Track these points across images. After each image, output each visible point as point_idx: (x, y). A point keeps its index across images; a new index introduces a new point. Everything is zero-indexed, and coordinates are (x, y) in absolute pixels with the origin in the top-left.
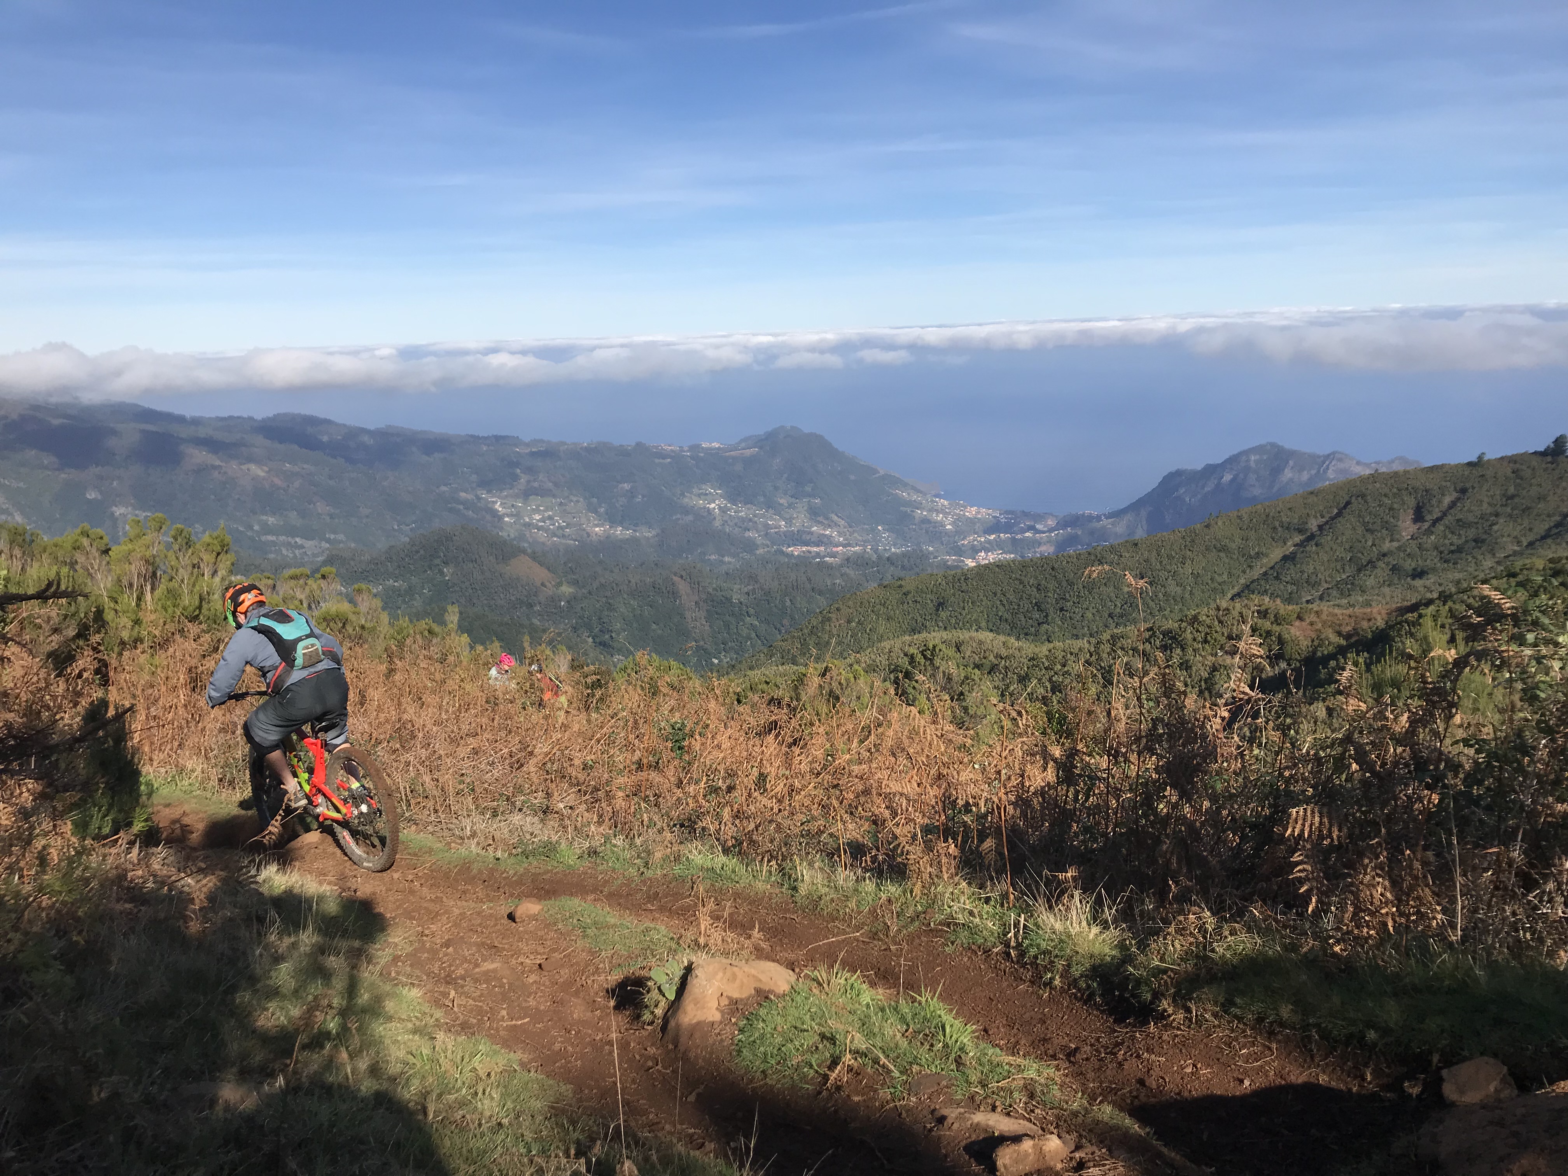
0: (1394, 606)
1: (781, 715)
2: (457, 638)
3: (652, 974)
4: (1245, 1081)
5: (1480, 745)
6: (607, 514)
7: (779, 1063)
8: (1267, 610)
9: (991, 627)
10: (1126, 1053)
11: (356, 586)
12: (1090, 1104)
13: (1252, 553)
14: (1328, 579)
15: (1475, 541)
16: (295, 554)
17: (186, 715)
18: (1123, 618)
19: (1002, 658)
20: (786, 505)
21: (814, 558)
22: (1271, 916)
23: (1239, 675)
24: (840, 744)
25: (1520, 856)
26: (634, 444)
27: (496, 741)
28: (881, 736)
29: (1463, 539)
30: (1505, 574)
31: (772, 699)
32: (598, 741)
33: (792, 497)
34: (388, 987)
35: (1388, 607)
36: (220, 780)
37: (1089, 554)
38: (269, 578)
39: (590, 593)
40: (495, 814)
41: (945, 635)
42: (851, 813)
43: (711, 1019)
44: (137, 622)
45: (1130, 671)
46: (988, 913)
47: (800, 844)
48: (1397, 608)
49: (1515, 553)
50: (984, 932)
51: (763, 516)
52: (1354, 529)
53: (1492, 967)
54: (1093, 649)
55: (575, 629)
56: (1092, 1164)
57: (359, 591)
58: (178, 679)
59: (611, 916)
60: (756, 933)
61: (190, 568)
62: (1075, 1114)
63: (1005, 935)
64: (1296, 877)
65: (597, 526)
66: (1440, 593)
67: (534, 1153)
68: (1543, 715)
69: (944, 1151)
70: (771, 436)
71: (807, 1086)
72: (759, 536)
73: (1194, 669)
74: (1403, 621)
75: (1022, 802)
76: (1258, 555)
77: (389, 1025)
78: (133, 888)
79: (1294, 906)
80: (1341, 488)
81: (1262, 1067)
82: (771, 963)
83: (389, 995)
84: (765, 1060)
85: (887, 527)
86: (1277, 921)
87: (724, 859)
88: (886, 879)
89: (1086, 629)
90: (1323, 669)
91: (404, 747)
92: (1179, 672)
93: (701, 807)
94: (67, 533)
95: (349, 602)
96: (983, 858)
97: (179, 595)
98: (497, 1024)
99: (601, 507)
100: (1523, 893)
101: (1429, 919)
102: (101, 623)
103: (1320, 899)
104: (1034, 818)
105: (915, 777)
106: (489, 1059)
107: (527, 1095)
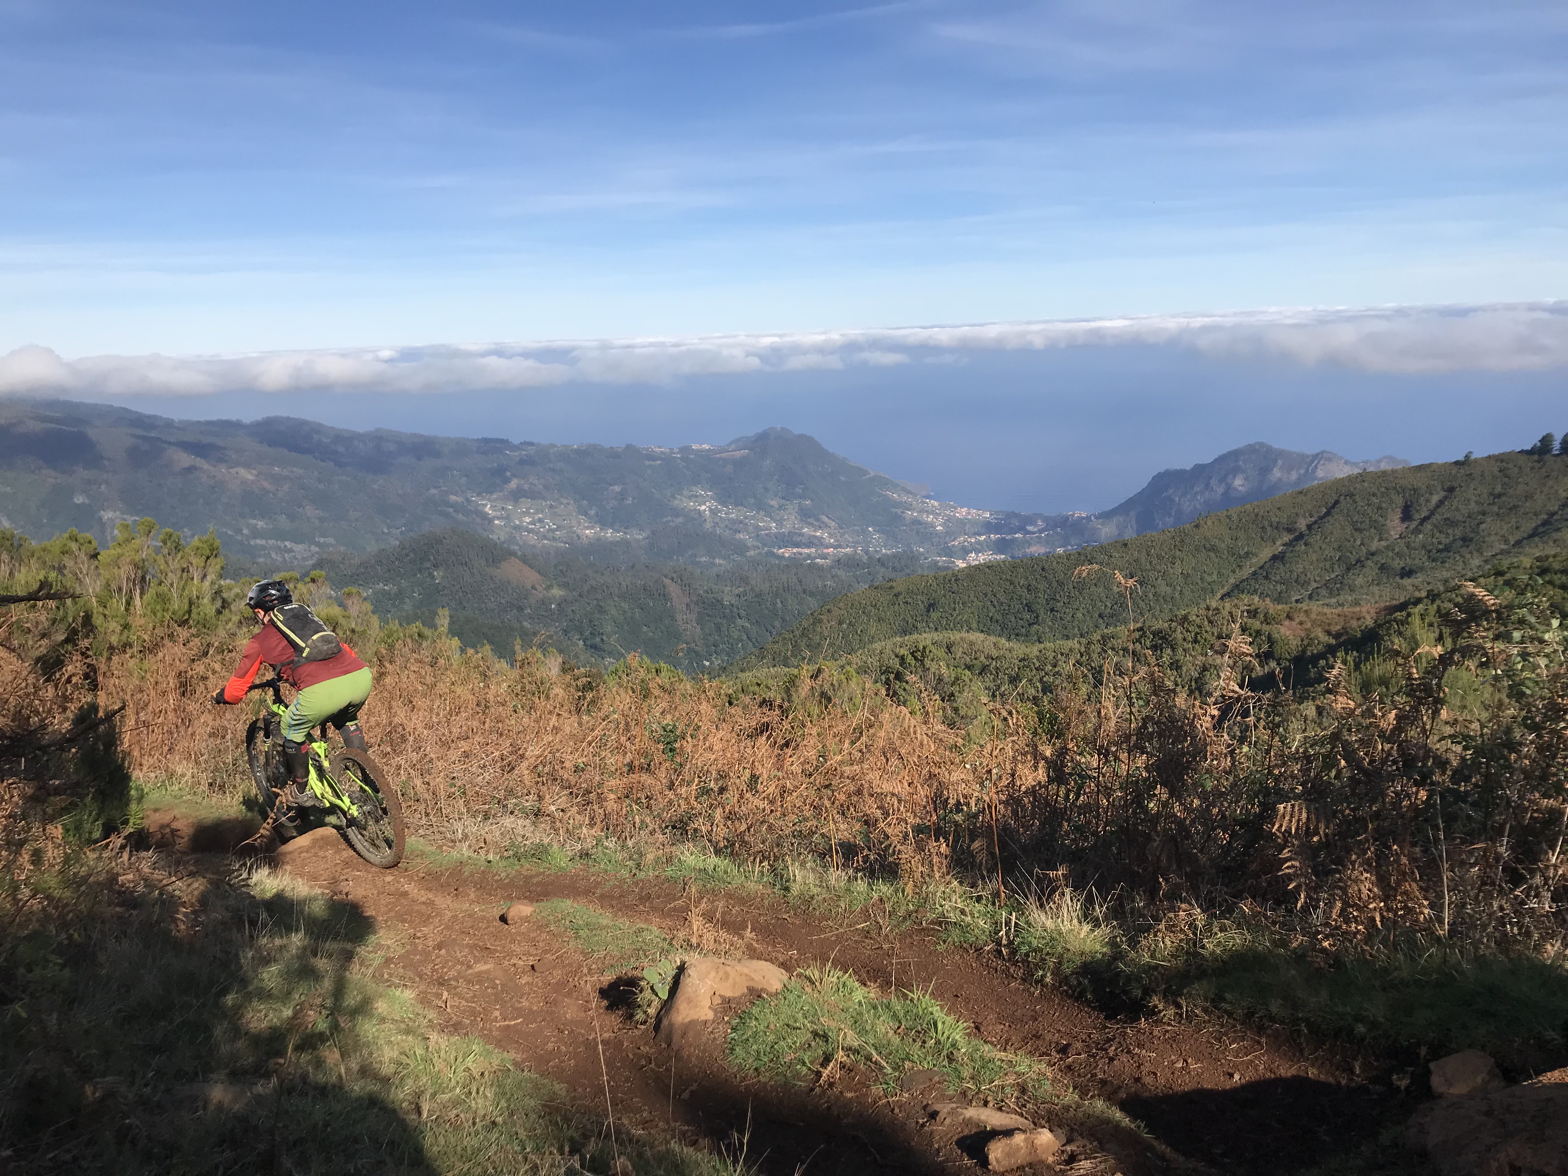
0: (1383, 605)
1: (773, 717)
2: (448, 641)
3: (645, 973)
4: (1235, 1076)
5: (1464, 738)
6: (597, 516)
7: (771, 1061)
8: (1256, 609)
9: (981, 628)
10: (1116, 1049)
11: (347, 590)
12: (1081, 1099)
13: (1242, 553)
14: (1318, 579)
15: (1464, 539)
16: (284, 558)
17: (175, 719)
18: (1113, 617)
19: (993, 659)
20: (777, 506)
21: (805, 559)
22: (1260, 912)
23: (1228, 673)
24: (832, 744)
25: (1507, 850)
26: (624, 446)
27: (487, 744)
28: (872, 737)
29: (1451, 538)
30: (1492, 572)
31: (764, 701)
32: (590, 744)
33: (783, 498)
34: (382, 987)
35: (1377, 605)
36: (211, 785)
37: (1079, 554)
39: (581, 596)
40: (486, 817)
41: (936, 636)
42: (843, 814)
43: (704, 1018)
44: (126, 627)
45: (1120, 671)
46: (979, 912)
47: (792, 844)
48: (1386, 607)
49: (1502, 552)
50: (976, 930)
51: (753, 517)
52: (1343, 529)
53: (1480, 961)
54: (1083, 650)
55: (565, 632)
56: (1083, 1157)
57: (349, 595)
58: (169, 683)
59: (603, 917)
60: (748, 934)
61: (179, 573)
62: (1067, 1108)
63: (997, 933)
64: (1285, 874)
65: (588, 528)
66: (1428, 591)
67: (528, 1150)
68: (1529, 711)
69: (936, 1146)
70: (763, 437)
71: (800, 1083)
72: (750, 538)
73: (1184, 669)
74: (1391, 620)
75: (1013, 801)
76: (1248, 555)
77: (383, 1026)
78: (124, 892)
79: (1283, 902)
80: (1330, 488)
81: (1251, 1061)
82: (763, 963)
83: (381, 996)
84: (758, 1058)
85: (877, 528)
86: (1266, 918)
87: (716, 860)
88: (878, 880)
89: (1076, 630)
90: (1313, 668)
91: (395, 751)
92: (1169, 671)
93: (692, 809)
94: (55, 538)
95: (340, 605)
96: (974, 857)
97: (169, 599)
98: (490, 1024)
99: (591, 509)
100: (1509, 888)
101: (1417, 914)
102: (90, 628)
103: (1308, 895)
104: (1025, 817)
105: (907, 777)
106: (482, 1058)
107: (520, 1094)
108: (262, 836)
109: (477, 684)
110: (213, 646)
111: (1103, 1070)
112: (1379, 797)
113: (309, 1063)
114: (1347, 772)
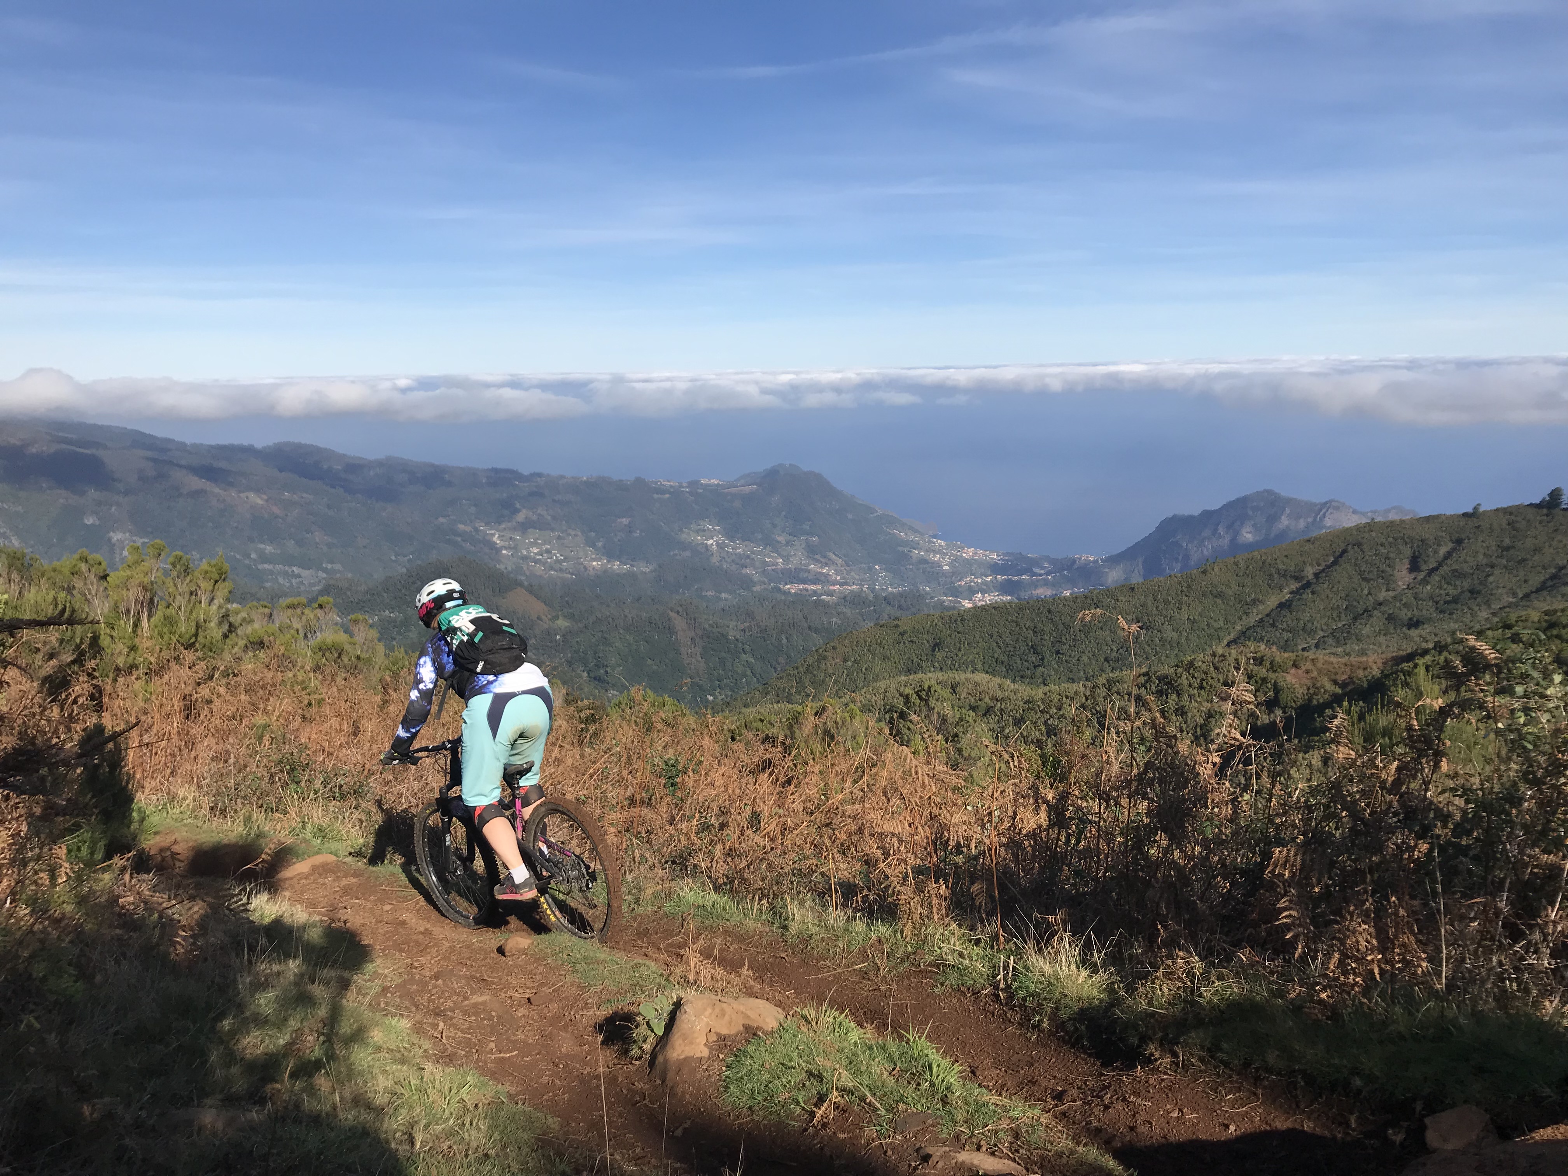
0: (1390, 655)
1: (775, 753)
3: (641, 1009)
4: (1231, 1127)
5: (1466, 792)
6: (604, 548)
7: (765, 1100)
8: (1263, 657)
9: (986, 668)
10: (1112, 1097)
11: (353, 617)
12: (1075, 1145)
13: (1249, 600)
14: (1325, 627)
15: (1472, 591)
16: (292, 584)
17: (179, 742)
18: (1119, 662)
19: (997, 700)
20: (783, 542)
21: (811, 596)
22: (1258, 962)
23: (1230, 721)
24: (834, 783)
25: (1506, 905)
26: (634, 479)
28: (874, 777)
29: (1459, 590)
30: (1500, 625)
31: (767, 737)
32: (591, 776)
33: (790, 534)
34: (378, 1016)
35: (1384, 656)
36: (212, 809)
37: (1086, 597)
38: (265, 607)
39: (586, 627)
41: (940, 676)
42: (844, 853)
43: (699, 1055)
44: (133, 648)
45: (1124, 714)
46: (977, 954)
47: (792, 883)
48: (1393, 657)
49: (1510, 605)
50: (974, 974)
51: (760, 553)
52: (1351, 578)
53: (1477, 1016)
54: (1088, 693)
55: (570, 663)
57: (356, 621)
58: (173, 706)
59: (602, 952)
60: (745, 971)
61: (187, 596)
62: (1060, 1155)
63: (994, 977)
64: (1283, 923)
65: (594, 560)
66: (1436, 642)
68: (1530, 766)
70: (771, 473)
71: (793, 1123)
72: (756, 573)
73: (1190, 715)
74: (1398, 671)
75: (1014, 845)
76: (1254, 602)
77: (378, 1055)
78: (125, 914)
79: (1283, 952)
80: (1338, 536)
81: (1247, 1112)
82: (758, 1001)
83: (377, 1025)
84: (752, 1097)
85: (884, 566)
86: (1265, 968)
87: (715, 896)
88: (877, 920)
89: (1082, 673)
90: (1319, 717)
91: (397, 779)
92: (1174, 718)
93: (693, 844)
94: (65, 558)
95: (345, 632)
96: (973, 899)
97: (176, 622)
98: (486, 1056)
99: (599, 541)
100: (1509, 943)
101: (1415, 967)
102: (97, 649)
103: (1307, 945)
104: (1025, 861)
105: (908, 818)
106: (476, 1090)
107: (514, 1127)
108: (263, 861)
110: (218, 669)
111: (1098, 1117)
112: (1379, 848)
113: (303, 1090)
114: (1348, 823)
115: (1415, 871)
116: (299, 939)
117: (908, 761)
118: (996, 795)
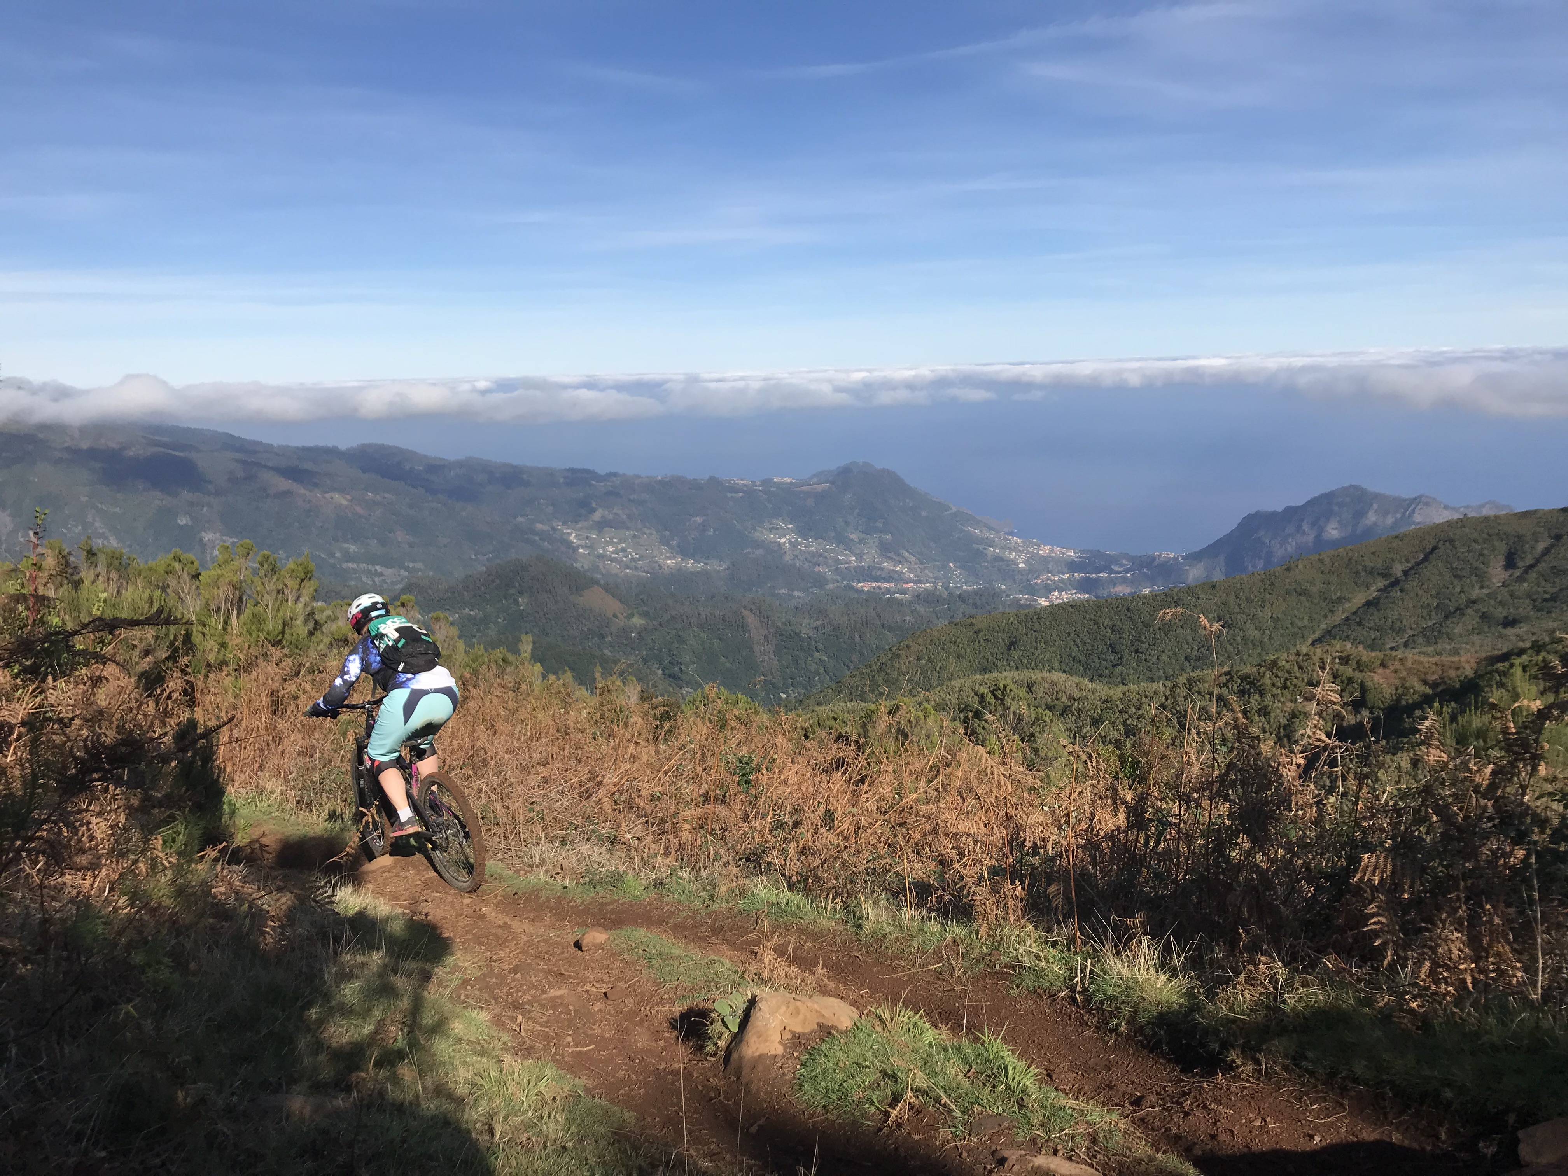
0: (1484, 655)
1: (849, 752)
2: (531, 667)
3: (716, 1005)
4: (1316, 1137)
6: (678, 546)
7: (840, 1099)
8: (1349, 656)
9: (1064, 668)
10: (1192, 1103)
11: (434, 614)
12: (1154, 1152)
13: (1334, 597)
14: (1414, 626)
16: (374, 582)
17: (267, 737)
18: (1200, 660)
19: (1075, 700)
20: (856, 540)
21: (884, 594)
22: (1344, 969)
23: (1315, 722)
24: (908, 782)
26: (707, 478)
27: (566, 771)
28: (949, 776)
29: (1558, 587)
31: (841, 736)
32: (666, 773)
33: (863, 532)
34: (459, 1008)
35: (1478, 655)
36: (298, 802)
37: (1166, 595)
39: (660, 625)
40: (563, 843)
41: (1016, 675)
42: (918, 853)
43: (773, 1053)
44: (223, 645)
45: (1205, 715)
46: (1054, 957)
47: (866, 882)
48: (1487, 657)
50: (1050, 976)
51: (833, 551)
52: (1441, 574)
54: (1168, 693)
55: (645, 661)
57: (437, 619)
58: (261, 702)
59: (677, 948)
60: (820, 970)
61: (274, 594)
62: (1138, 1161)
63: (1071, 979)
64: (1371, 930)
65: (669, 558)
66: (1533, 642)
70: (845, 471)
71: (868, 1123)
72: (829, 571)
73: (1273, 715)
74: (1493, 671)
75: (1091, 846)
76: (1340, 600)
77: (458, 1047)
78: (217, 904)
79: (1370, 959)
80: (1428, 533)
81: (1333, 1123)
82: (832, 999)
83: (457, 1017)
84: (826, 1095)
85: (959, 564)
86: (1351, 975)
87: (789, 894)
88: (952, 920)
89: (1162, 672)
90: (1408, 718)
91: (477, 774)
92: (1257, 718)
93: (766, 842)
94: (160, 558)
96: (1050, 901)
97: (264, 620)
98: (563, 1049)
99: (673, 540)
101: (1510, 977)
102: (189, 646)
103: (1396, 953)
104: (1103, 863)
105: (983, 818)
106: (554, 1083)
107: (591, 1120)
108: (348, 854)
109: (557, 711)
110: (304, 666)
111: (1177, 1124)
112: (1474, 854)
113: (387, 1079)
114: (1439, 827)
115: (1511, 878)
116: (384, 930)
117: (984, 761)
118: (1073, 796)
